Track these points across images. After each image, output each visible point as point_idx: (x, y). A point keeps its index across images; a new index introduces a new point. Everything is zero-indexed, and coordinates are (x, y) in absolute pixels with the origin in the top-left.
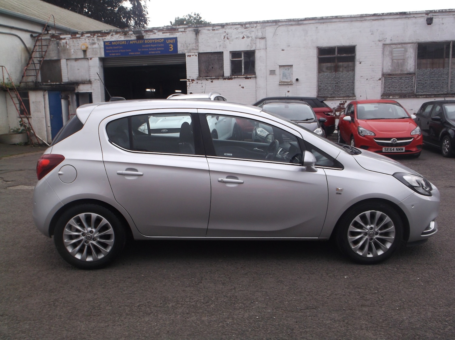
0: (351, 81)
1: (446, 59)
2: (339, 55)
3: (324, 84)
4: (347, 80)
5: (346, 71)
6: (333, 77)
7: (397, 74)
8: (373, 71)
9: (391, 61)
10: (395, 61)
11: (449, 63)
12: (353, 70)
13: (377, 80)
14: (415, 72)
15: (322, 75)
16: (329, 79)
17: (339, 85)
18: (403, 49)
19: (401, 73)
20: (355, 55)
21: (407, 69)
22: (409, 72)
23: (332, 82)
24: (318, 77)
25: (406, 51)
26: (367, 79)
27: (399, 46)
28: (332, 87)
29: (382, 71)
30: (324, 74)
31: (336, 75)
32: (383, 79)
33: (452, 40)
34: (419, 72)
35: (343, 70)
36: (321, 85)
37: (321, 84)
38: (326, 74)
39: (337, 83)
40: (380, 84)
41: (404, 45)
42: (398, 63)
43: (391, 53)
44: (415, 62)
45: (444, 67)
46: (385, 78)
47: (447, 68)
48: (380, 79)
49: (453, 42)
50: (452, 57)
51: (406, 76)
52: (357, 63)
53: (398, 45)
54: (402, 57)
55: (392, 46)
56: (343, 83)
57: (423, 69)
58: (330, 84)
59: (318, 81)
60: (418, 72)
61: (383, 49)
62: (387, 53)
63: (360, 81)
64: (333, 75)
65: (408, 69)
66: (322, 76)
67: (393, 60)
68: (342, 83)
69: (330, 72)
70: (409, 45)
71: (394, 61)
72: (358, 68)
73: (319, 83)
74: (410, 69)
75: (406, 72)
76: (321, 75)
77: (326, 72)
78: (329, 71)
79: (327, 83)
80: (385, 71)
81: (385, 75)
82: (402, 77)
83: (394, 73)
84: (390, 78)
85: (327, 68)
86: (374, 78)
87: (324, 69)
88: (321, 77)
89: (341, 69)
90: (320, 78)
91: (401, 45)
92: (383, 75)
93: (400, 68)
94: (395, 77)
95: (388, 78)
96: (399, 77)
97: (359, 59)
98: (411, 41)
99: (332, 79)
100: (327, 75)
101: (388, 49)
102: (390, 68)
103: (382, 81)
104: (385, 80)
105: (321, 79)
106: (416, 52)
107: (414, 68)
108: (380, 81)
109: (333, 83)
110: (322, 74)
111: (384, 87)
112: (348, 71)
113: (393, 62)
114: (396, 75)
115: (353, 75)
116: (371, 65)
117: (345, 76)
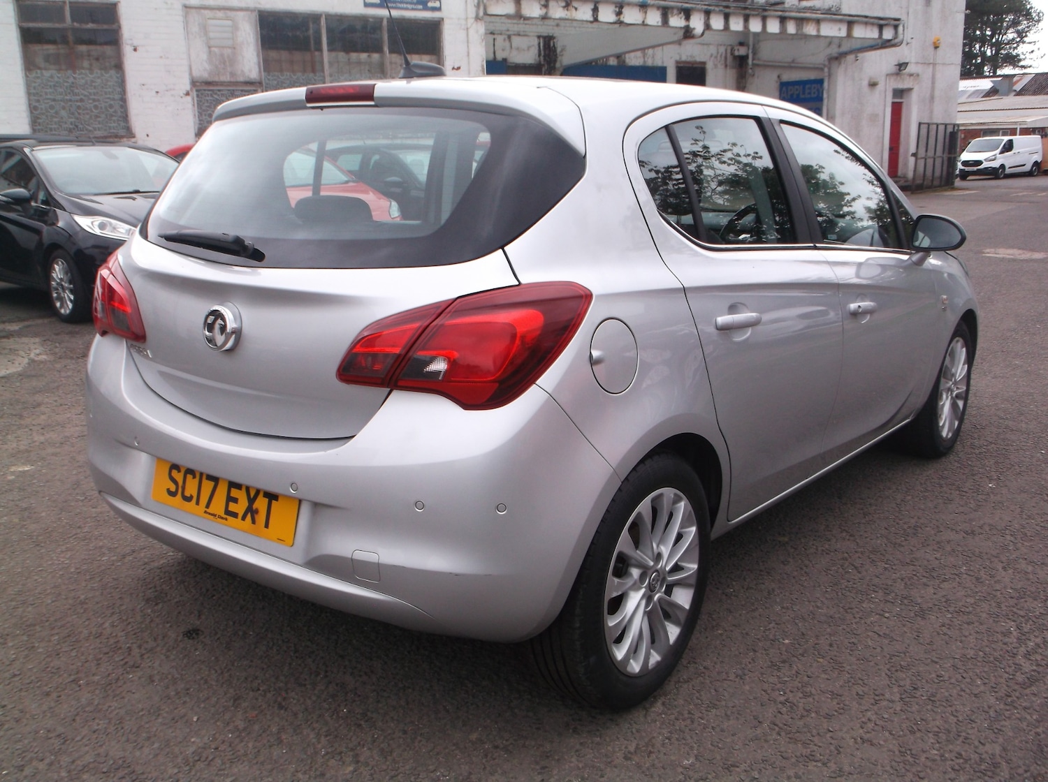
0: (117, 97)
1: (317, 53)
2: (75, 24)
3: (46, 101)
4: (106, 93)
5: (101, 69)
6: (67, 82)
7: (225, 82)
8: (169, 72)
9: (206, 49)
10: (216, 50)
11: (322, 63)
12: (119, 67)
13: (182, 95)
14: (261, 79)
15: (38, 78)
16: (60, 90)
17: (88, 106)
18: (229, 23)
19: (232, 80)
20: (120, 27)
21: (242, 71)
22: (247, 80)
23: (68, 98)
24: (27, 80)
25: (235, 28)
26: (157, 92)
27: (220, 14)
28: (70, 110)
29: (191, 74)
30: (42, 75)
31: (75, 78)
32: (195, 93)
33: (324, 12)
34: (269, 79)
35: (91, 65)
36: (37, 104)
37: (38, 101)
38: (47, 74)
39: (81, 100)
40: (190, 106)
41: (230, 13)
42: (222, 55)
43: (204, 29)
44: (258, 55)
45: (314, 71)
46: (197, 91)
47: (322, 74)
48: (187, 94)
49: (325, 16)
50: (330, 50)
51: (241, 88)
52: (127, 49)
53: (218, 12)
54: (229, 43)
55: (203, 11)
56: (98, 100)
57: (276, 73)
58: (62, 104)
59: (29, 94)
60: (266, 79)
61: (186, 16)
62: (195, 29)
63: (140, 96)
64: (68, 77)
65: (246, 70)
66: (39, 81)
67: (209, 47)
68: (94, 100)
69: (59, 70)
70: (241, 14)
71: (213, 49)
72: (131, 62)
73: (32, 98)
74: (250, 71)
75: (241, 79)
76: (34, 75)
77: (46, 69)
78: (52, 67)
79: (54, 100)
80: (196, 74)
81: (198, 84)
82: (233, 90)
83: (216, 79)
84: (209, 93)
85: (47, 59)
86: (174, 89)
87: (39, 61)
88: (35, 82)
89: (86, 64)
90: (33, 85)
91: (222, 11)
92: (194, 83)
93: (229, 69)
94: (219, 90)
95: (205, 90)
96: (229, 90)
97: (131, 39)
98: (243, 5)
99: (67, 88)
100: (52, 77)
101: (195, 17)
102: (207, 66)
103: (193, 99)
104: (198, 96)
105: (35, 88)
106: (257, 32)
107: (257, 70)
108: (189, 99)
109: (70, 100)
110: (37, 73)
111: (199, 112)
112: (105, 69)
113: (210, 52)
114: (222, 84)
115: (120, 81)
116: (161, 57)
117: (99, 81)
